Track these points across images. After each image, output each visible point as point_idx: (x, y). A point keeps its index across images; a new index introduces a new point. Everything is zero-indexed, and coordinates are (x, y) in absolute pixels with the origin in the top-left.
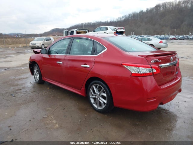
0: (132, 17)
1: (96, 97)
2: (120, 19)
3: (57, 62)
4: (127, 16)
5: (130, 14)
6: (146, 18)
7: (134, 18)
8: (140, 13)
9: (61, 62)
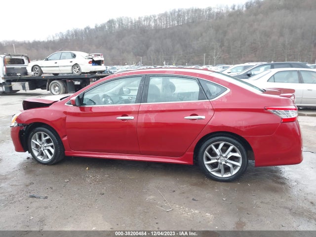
0: (73, 35)
1: (219, 161)
2: (52, 38)
3: (117, 118)
4: (64, 34)
5: (69, 31)
6: (96, 38)
7: (76, 36)
8: (85, 29)
9: (131, 117)
